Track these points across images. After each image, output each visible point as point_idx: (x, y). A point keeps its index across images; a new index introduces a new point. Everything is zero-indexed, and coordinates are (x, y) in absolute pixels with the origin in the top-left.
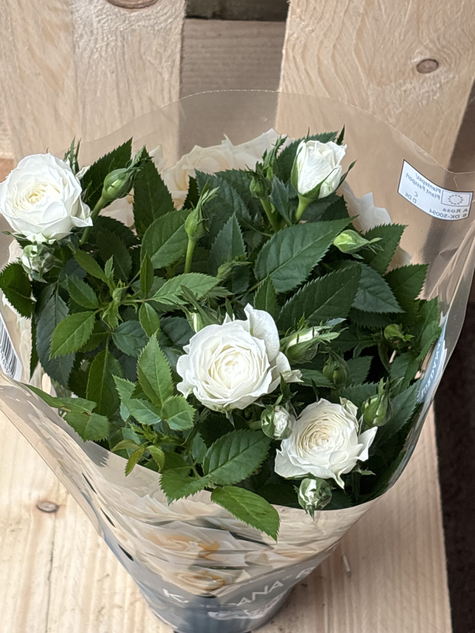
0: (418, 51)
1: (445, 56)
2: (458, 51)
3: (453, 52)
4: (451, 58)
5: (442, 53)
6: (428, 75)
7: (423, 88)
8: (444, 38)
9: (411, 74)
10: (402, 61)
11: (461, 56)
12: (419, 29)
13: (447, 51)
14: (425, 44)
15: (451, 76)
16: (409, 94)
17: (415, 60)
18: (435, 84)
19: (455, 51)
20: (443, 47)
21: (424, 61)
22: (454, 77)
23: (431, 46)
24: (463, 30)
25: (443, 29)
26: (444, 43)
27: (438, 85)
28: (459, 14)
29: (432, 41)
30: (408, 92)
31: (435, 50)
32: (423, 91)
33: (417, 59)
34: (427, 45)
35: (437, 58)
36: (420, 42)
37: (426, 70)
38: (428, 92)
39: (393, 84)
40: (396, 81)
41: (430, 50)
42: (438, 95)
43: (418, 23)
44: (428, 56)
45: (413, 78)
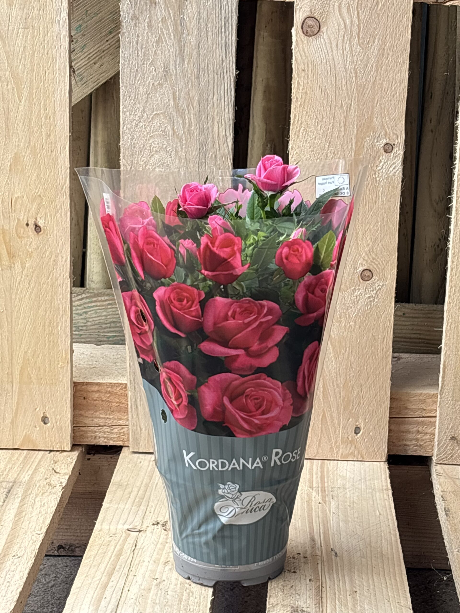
0: (359, 262)
1: (375, 266)
2: (382, 262)
3: (379, 263)
4: (379, 269)
5: (373, 264)
6: (367, 282)
7: (367, 294)
8: (373, 252)
9: (359, 283)
10: (352, 271)
11: (385, 267)
12: (358, 244)
13: (377, 263)
14: (363, 256)
15: (381, 284)
16: (359, 300)
17: (359, 270)
18: (373, 291)
19: (381, 263)
20: (374, 259)
21: (364, 270)
22: (383, 285)
23: (366, 258)
24: (382, 245)
25: (371, 243)
26: (373, 256)
27: (375, 292)
28: (379, 232)
29: (366, 254)
30: (358, 298)
31: (369, 261)
32: (367, 296)
33: (361, 269)
34: (364, 257)
35: (371, 268)
36: (360, 255)
37: (366, 279)
38: (370, 297)
39: (349, 290)
40: (350, 288)
41: (367, 261)
42: (376, 300)
43: (357, 239)
44: (365, 267)
45: (359, 285)
